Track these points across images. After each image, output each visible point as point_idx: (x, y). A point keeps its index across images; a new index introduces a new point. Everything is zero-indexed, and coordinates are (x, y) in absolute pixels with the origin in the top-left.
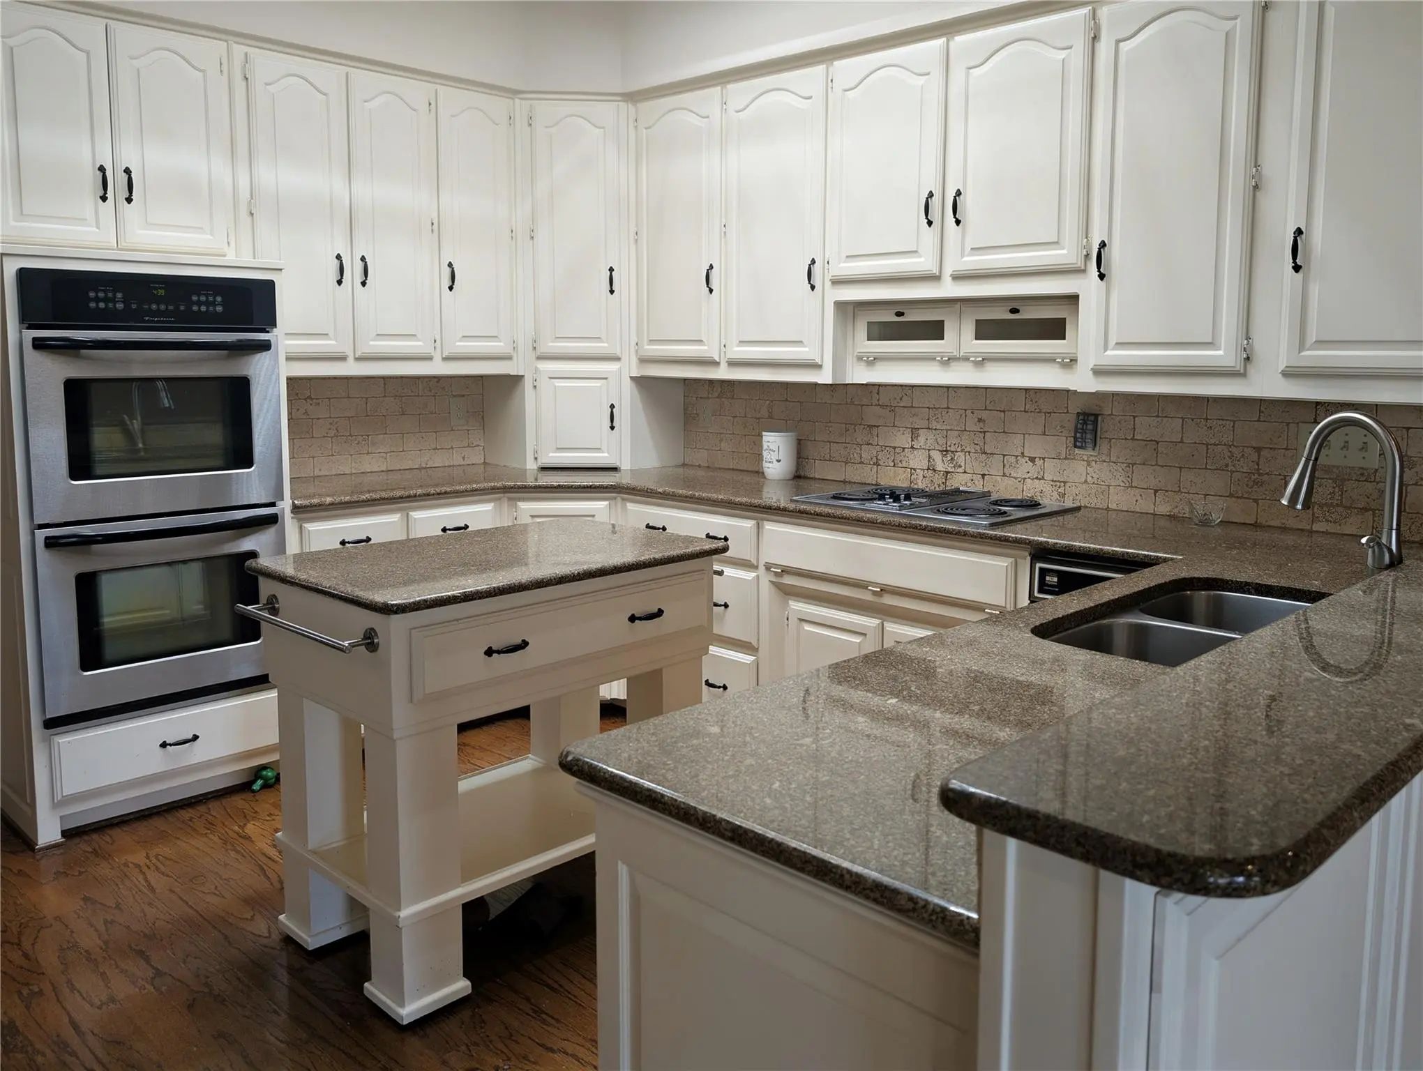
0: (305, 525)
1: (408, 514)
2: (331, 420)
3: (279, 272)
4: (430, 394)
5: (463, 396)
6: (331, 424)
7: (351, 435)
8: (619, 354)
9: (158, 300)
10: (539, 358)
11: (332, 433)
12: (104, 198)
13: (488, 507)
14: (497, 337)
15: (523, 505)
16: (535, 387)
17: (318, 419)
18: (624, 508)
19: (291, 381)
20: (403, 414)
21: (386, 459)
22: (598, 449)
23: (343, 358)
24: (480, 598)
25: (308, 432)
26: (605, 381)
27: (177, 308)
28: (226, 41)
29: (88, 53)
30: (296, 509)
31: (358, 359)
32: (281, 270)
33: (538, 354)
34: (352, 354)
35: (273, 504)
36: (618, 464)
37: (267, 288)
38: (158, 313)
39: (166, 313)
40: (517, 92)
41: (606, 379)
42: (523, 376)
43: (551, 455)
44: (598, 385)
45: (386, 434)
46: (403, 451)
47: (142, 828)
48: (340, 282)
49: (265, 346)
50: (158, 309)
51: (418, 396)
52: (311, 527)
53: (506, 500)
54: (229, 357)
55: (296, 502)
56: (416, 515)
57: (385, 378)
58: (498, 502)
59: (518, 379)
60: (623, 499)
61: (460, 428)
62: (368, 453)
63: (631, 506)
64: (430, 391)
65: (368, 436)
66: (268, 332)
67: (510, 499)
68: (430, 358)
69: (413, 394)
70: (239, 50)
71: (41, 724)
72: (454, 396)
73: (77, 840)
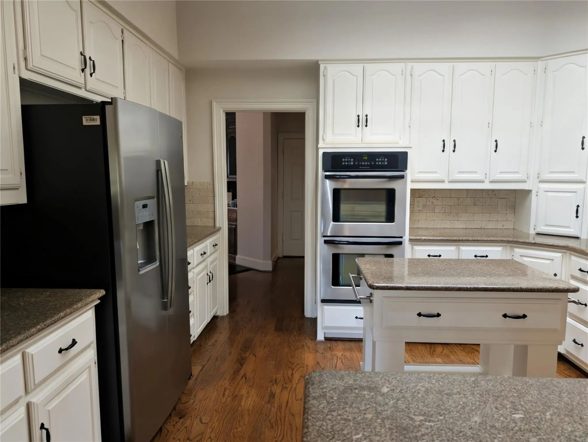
0: (414, 247)
1: (459, 248)
2: (442, 206)
3: (410, 148)
4: (488, 197)
5: (505, 198)
6: (442, 207)
7: (450, 213)
8: (584, 180)
9: (365, 161)
10: (540, 182)
11: (443, 211)
12: (358, 126)
13: (499, 249)
14: (518, 172)
15: (517, 250)
16: (537, 195)
17: (437, 205)
18: (570, 258)
19: (412, 190)
20: (475, 205)
21: (465, 223)
22: (568, 227)
23: (443, 182)
24: (414, 290)
25: (432, 210)
26: (575, 193)
27: (371, 163)
28: (405, 62)
29: (357, 77)
30: (411, 240)
31: (450, 182)
32: (411, 147)
33: (540, 180)
34: (447, 179)
35: (402, 237)
36: (579, 235)
37: (405, 155)
38: (364, 165)
39: (367, 166)
40: (539, 58)
41: (576, 192)
42: (531, 190)
43: (542, 228)
44: (571, 195)
45: (466, 213)
46: (474, 220)
47: (348, 345)
48: (443, 151)
49: (402, 177)
50: (364, 164)
51: (483, 198)
52: (417, 248)
53: (509, 247)
54: (389, 181)
55: (411, 237)
56: (463, 248)
57: (467, 190)
58: (505, 248)
59: (529, 192)
60: (570, 254)
61: (502, 212)
62: (458, 220)
63: (573, 258)
64: (489, 196)
65: (458, 213)
66: (404, 171)
67: (511, 246)
68: (483, 182)
69: (480, 197)
70: (410, 65)
71: (320, 301)
72: (501, 198)
73: (328, 342)
